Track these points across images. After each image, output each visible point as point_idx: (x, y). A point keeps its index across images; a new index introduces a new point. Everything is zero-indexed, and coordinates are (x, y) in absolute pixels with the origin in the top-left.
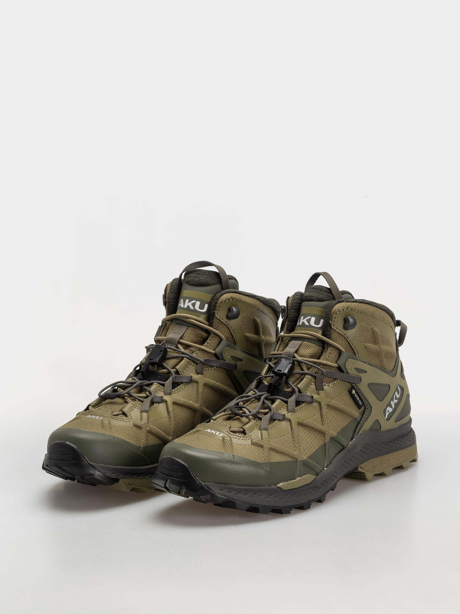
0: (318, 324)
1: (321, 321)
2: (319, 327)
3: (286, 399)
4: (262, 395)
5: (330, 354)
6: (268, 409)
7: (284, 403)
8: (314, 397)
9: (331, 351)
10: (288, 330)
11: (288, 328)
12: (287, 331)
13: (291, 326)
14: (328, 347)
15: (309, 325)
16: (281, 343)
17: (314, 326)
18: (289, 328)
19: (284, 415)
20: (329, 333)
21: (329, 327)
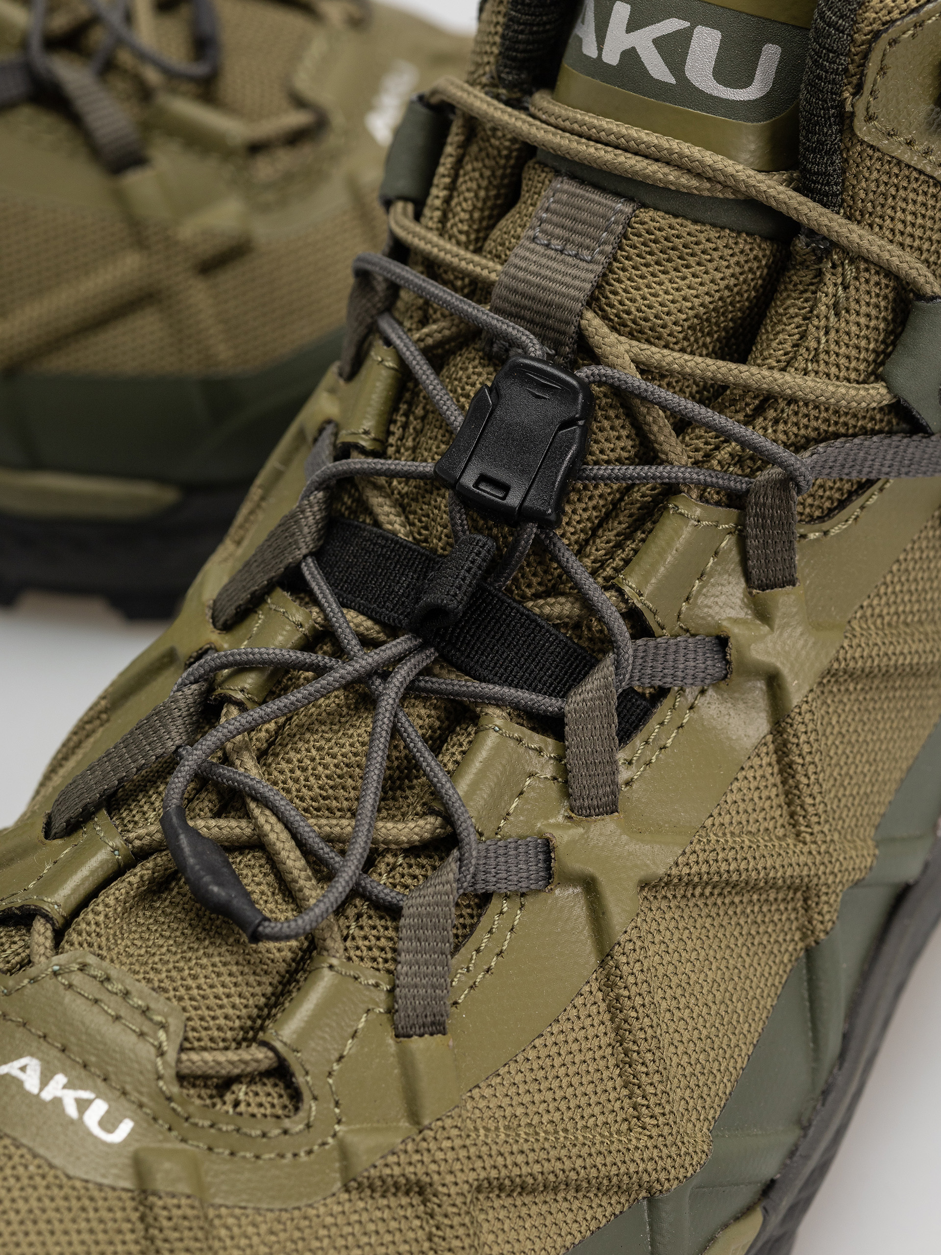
0: (746, 82)
1: (763, 58)
2: (752, 98)
3: (549, 703)
4: (384, 673)
5: (837, 314)
6: (437, 814)
7: (537, 740)
8: (732, 643)
9: (846, 288)
10: (514, 59)
11: (516, 50)
12: (505, 66)
13: (532, 33)
14: (820, 260)
15: (673, 81)
16: (464, 146)
17: (715, 93)
18: (521, 47)
19: (547, 848)
20: (833, 163)
21: (835, 128)
